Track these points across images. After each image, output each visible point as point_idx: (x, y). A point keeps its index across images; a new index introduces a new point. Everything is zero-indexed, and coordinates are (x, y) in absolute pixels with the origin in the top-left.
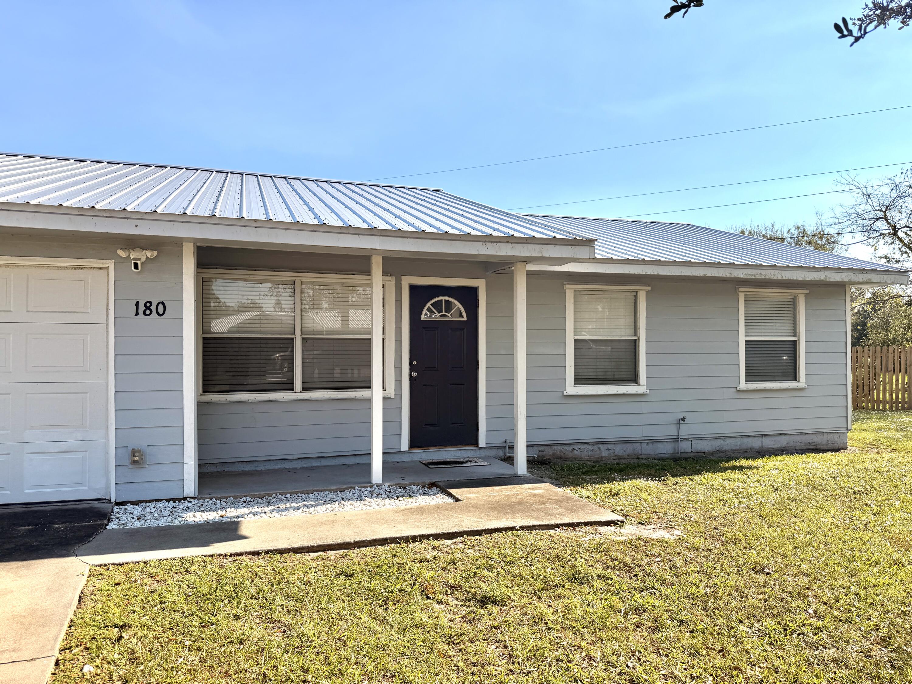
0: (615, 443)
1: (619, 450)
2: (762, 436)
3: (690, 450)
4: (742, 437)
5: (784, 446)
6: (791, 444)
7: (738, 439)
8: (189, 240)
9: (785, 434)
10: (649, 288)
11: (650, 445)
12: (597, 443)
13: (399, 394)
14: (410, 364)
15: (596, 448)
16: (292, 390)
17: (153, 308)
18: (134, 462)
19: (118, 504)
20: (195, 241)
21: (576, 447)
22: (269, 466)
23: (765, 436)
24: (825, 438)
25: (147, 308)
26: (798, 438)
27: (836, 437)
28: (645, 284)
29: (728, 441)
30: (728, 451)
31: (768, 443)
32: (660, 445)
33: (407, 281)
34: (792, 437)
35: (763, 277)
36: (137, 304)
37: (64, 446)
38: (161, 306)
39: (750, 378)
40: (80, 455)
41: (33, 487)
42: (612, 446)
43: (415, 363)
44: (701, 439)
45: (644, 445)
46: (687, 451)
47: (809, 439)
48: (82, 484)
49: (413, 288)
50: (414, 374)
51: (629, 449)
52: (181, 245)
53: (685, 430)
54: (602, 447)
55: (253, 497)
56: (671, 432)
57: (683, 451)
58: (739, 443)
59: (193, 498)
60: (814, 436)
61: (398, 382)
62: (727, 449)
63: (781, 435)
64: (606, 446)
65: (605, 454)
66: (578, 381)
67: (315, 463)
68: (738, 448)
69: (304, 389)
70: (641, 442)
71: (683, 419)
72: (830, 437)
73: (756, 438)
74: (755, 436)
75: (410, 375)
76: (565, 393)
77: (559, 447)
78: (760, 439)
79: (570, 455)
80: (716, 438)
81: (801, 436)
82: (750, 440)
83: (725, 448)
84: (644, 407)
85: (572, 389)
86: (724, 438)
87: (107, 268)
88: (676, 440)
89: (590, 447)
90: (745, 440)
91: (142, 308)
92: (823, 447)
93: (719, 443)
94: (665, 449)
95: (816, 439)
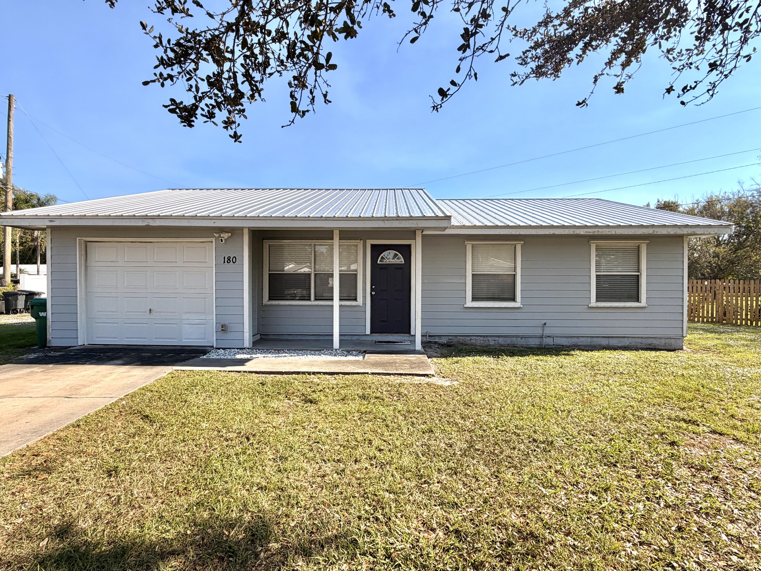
0: (499, 337)
1: (501, 340)
2: (609, 337)
3: (552, 343)
4: (592, 337)
5: (627, 344)
6: (634, 344)
7: (589, 338)
8: (246, 227)
9: (628, 337)
10: (523, 242)
11: (524, 339)
12: (487, 336)
13: (364, 304)
14: (371, 287)
15: (486, 339)
16: (310, 300)
17: (231, 260)
18: (222, 330)
19: (216, 348)
20: (249, 228)
21: (472, 338)
22: (299, 338)
23: (611, 337)
24: (663, 341)
25: (229, 260)
26: (639, 340)
27: (673, 341)
28: (520, 240)
29: (582, 339)
30: (581, 346)
31: (614, 342)
32: (531, 340)
33: (370, 242)
34: (634, 340)
35: (600, 233)
36: (224, 258)
37: (198, 322)
38: (234, 259)
39: (599, 298)
40: (203, 326)
41: (186, 339)
42: (497, 339)
43: (374, 287)
44: (561, 337)
45: (519, 339)
46: (550, 344)
47: (649, 341)
48: (204, 339)
49: (373, 246)
50: (373, 293)
51: (509, 341)
52: (243, 230)
53: (547, 332)
54: (490, 339)
55: (275, 350)
56: (539, 332)
57: (546, 344)
58: (590, 341)
59: (248, 349)
60: (653, 339)
61: (364, 297)
62: (580, 344)
63: (624, 337)
64: (493, 338)
65: (492, 343)
66: (474, 299)
67: (322, 338)
68: (589, 344)
69: (316, 300)
70: (517, 337)
71: (545, 324)
72: (667, 341)
73: (604, 339)
74: (603, 337)
75: (371, 294)
76: (465, 306)
77: (461, 338)
78: (608, 339)
79: (469, 342)
80: (572, 337)
81: (642, 339)
82: (599, 339)
83: (579, 344)
84: (518, 316)
85: (470, 303)
86: (578, 337)
87: (212, 242)
88: (542, 337)
89: (482, 338)
90: (595, 339)
91: (226, 260)
92: (660, 348)
93: (575, 340)
94: (534, 342)
95: (655, 342)
